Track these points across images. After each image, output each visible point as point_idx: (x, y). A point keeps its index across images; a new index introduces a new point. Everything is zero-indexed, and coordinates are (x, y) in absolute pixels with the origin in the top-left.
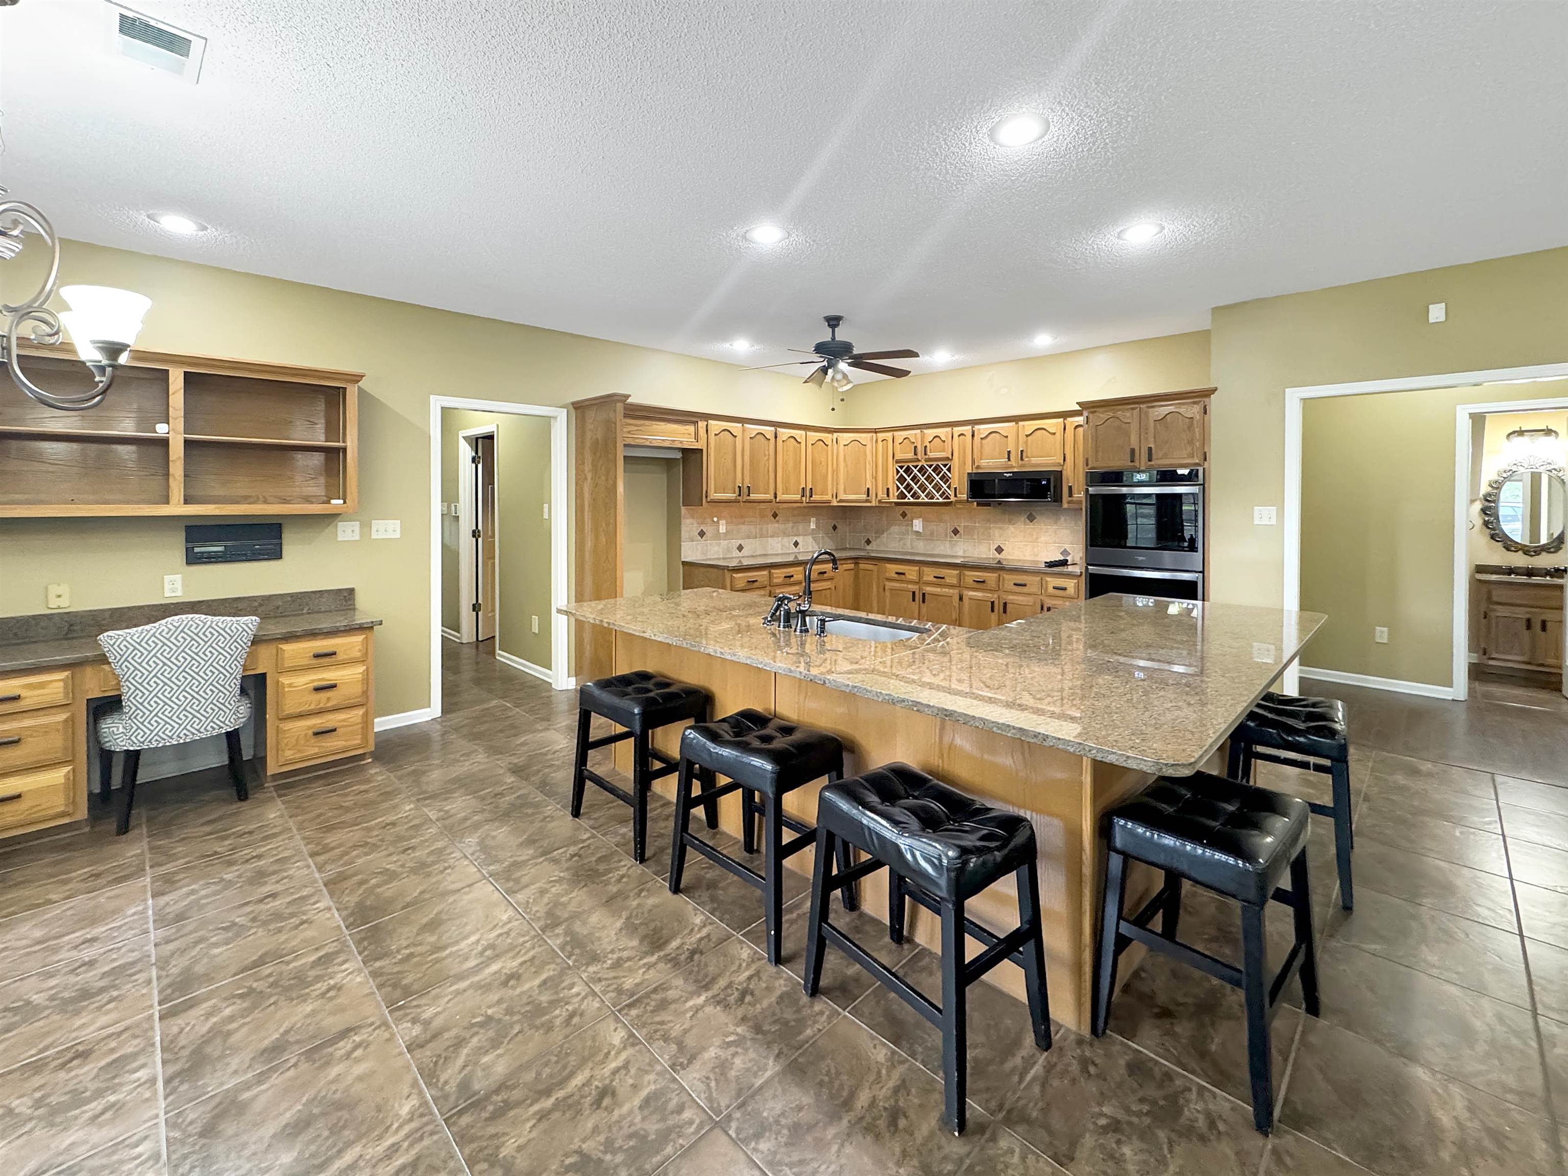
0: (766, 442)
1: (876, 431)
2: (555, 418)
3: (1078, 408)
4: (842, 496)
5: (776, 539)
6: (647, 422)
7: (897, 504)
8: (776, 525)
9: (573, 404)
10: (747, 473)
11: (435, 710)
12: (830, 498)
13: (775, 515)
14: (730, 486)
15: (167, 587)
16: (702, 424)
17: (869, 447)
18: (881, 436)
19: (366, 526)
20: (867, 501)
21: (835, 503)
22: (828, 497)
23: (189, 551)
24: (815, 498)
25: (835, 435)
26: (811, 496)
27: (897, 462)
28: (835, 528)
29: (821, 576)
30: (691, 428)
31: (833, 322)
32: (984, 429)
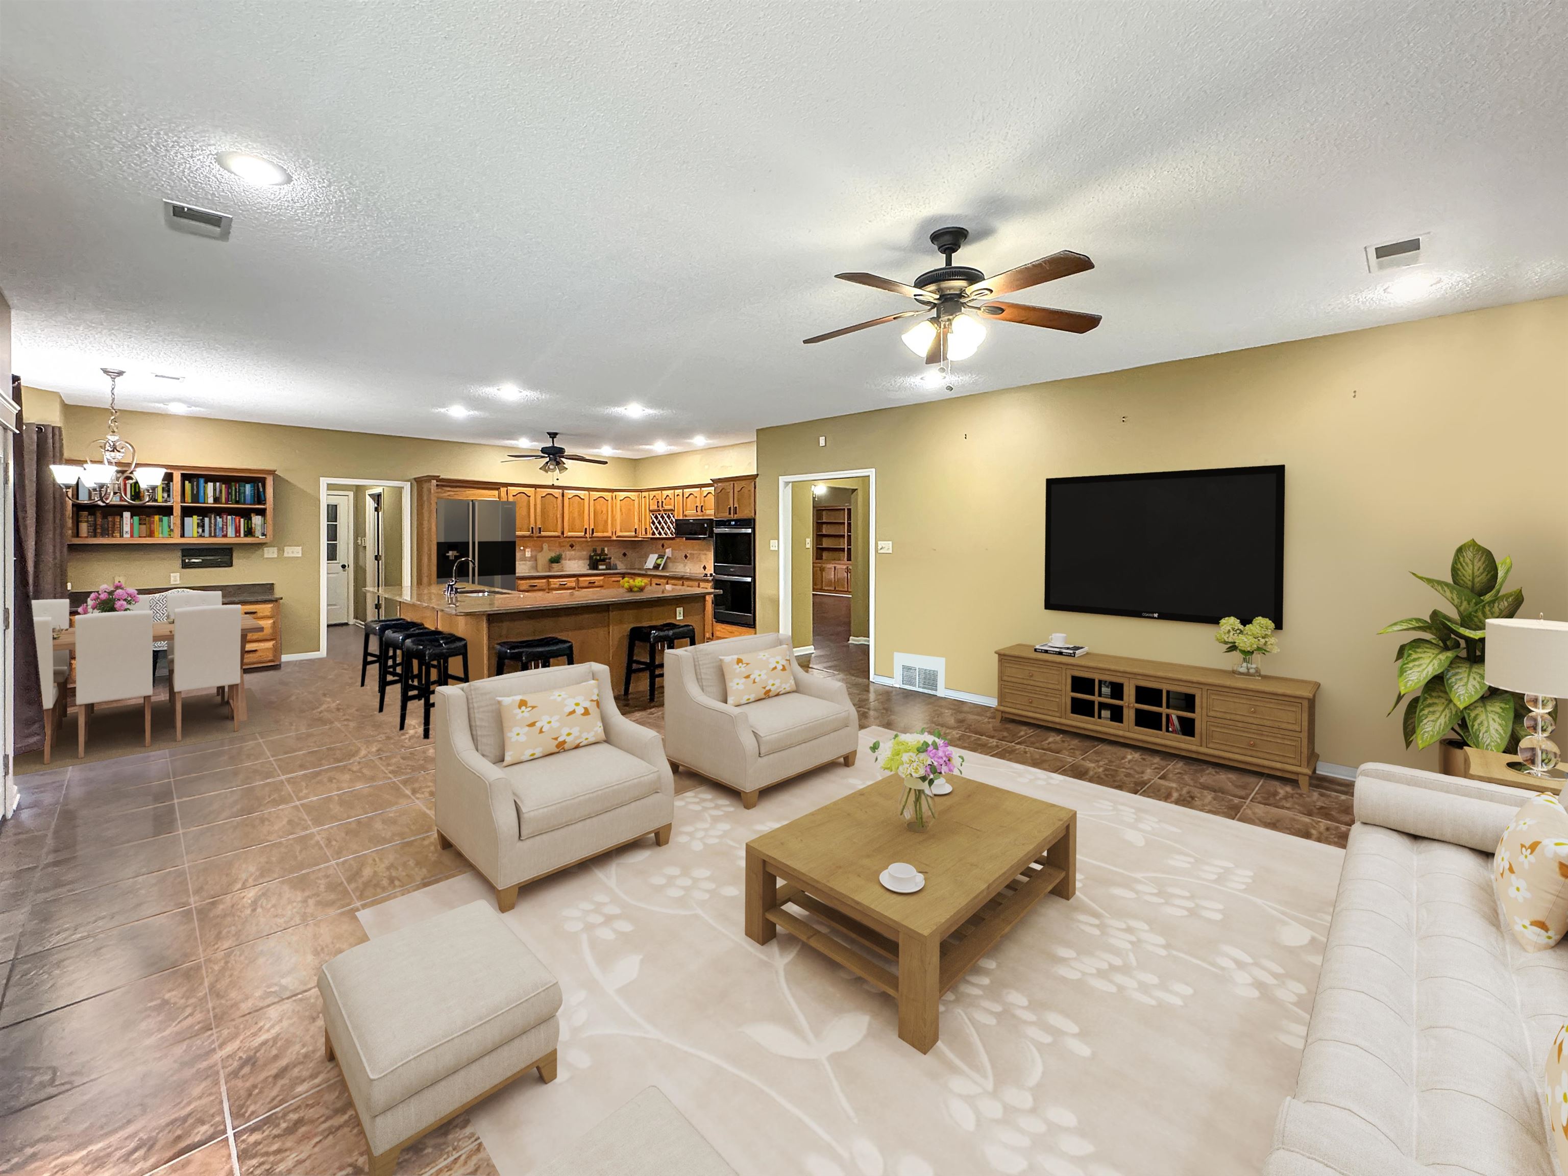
0: (555, 499)
1: (641, 491)
2: (403, 488)
3: (711, 482)
4: (619, 534)
5: (573, 562)
6: (464, 489)
7: (651, 538)
8: (573, 553)
9: (415, 479)
10: (539, 518)
11: (323, 652)
12: (610, 535)
13: (572, 546)
14: (525, 527)
15: (172, 579)
16: (503, 490)
17: (636, 503)
18: (644, 494)
19: (281, 550)
20: (636, 537)
21: (614, 538)
22: (609, 534)
23: (183, 561)
24: (595, 534)
25: (615, 493)
26: (593, 533)
27: (651, 511)
28: (625, 555)
29: (590, 585)
30: (496, 493)
31: (553, 435)
32: (687, 491)
